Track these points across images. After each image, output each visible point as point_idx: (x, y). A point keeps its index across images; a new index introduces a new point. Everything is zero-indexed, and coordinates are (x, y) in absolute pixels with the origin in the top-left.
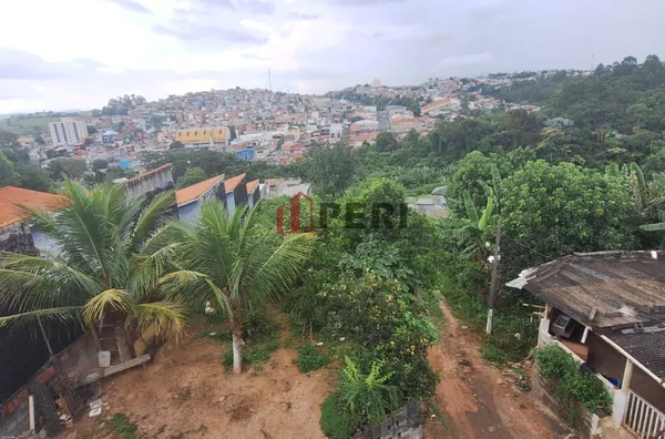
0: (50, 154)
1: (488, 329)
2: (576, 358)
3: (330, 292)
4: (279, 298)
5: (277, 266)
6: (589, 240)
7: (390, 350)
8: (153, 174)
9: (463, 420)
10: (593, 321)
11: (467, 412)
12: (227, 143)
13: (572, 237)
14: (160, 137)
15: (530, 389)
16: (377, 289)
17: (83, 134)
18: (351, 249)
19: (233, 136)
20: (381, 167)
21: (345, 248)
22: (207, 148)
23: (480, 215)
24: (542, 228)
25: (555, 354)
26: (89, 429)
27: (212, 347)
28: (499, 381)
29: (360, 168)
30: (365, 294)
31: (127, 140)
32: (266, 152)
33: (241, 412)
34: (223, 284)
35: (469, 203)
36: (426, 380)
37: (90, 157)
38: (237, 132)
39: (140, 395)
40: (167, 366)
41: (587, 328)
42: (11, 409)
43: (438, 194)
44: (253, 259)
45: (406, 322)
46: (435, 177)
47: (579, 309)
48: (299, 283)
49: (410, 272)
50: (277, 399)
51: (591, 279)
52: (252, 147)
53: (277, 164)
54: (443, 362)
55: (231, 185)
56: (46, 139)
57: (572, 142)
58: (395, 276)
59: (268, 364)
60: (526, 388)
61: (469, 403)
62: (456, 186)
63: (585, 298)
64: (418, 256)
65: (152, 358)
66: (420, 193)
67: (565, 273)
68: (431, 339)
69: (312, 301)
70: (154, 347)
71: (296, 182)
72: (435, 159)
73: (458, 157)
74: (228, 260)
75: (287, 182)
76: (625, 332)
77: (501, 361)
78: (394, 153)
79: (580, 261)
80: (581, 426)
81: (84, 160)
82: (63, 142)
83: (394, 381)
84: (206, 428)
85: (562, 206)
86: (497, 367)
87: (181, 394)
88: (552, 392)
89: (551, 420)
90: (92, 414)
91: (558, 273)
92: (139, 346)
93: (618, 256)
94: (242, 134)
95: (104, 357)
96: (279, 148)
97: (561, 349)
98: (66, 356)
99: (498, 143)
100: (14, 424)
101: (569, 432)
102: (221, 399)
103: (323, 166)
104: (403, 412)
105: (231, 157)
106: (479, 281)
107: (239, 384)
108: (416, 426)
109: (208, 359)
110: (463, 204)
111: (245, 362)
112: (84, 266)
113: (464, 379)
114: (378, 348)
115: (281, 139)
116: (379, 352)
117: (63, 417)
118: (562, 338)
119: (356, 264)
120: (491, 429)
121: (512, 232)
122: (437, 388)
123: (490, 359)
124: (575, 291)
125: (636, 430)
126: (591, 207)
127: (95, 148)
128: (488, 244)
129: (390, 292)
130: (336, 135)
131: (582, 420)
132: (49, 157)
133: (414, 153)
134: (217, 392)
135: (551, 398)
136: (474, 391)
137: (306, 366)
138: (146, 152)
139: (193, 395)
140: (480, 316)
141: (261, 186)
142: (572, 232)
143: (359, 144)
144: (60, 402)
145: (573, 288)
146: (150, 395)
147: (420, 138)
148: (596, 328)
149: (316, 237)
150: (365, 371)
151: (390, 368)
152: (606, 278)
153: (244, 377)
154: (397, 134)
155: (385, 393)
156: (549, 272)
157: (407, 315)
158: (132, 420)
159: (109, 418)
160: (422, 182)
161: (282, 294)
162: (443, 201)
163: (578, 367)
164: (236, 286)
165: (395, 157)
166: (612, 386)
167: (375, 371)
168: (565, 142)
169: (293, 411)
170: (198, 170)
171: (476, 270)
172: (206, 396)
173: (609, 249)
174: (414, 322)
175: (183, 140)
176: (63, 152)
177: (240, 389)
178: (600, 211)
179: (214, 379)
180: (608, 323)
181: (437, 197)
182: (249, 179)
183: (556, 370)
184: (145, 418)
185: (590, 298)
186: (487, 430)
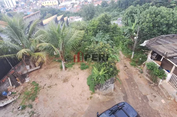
0: (7, 10)
1: (132, 57)
2: (158, 65)
3: (89, 48)
4: (74, 50)
5: (73, 41)
6: (166, 31)
7: (106, 64)
8: (34, 14)
9: (125, 81)
10: (166, 55)
11: (125, 79)
12: (57, 6)
13: (161, 30)
14: (38, 4)
15: (143, 73)
16: (103, 47)
17: (15, 4)
18: (95, 35)
19: (59, 4)
20: (103, 12)
21: (93, 35)
22: (52, 7)
23: (132, 25)
24: (152, 28)
25: (152, 64)
26: (26, 85)
27: (57, 64)
28: (135, 71)
29: (96, 13)
30: (99, 49)
31: (28, 6)
32: (69, 8)
33: (65, 80)
34: (57, 47)
35: (129, 21)
36: (116, 72)
37: (18, 11)
38: (60, 2)
39: (39, 76)
40: (45, 69)
41: (163, 57)
42: (4, 81)
43: (119, 20)
44: (65, 39)
45: (111, 56)
46: (118, 15)
47: (161, 52)
48: (80, 46)
49: (112, 42)
50: (75, 77)
51: (165, 43)
52: (65, 7)
53: (72, 12)
54: (120, 66)
55: (59, 18)
56: (5, 6)
57: (160, 2)
58: (108, 43)
59: (72, 68)
60: (142, 72)
61: (127, 77)
62: (125, 17)
63: (163, 48)
64: (115, 37)
65: (41, 67)
66: (114, 20)
67: (157, 41)
68: (118, 61)
69: (84, 51)
70: (41, 64)
71: (78, 17)
72: (119, 9)
73: (126, 8)
74: (58, 40)
75: (76, 18)
76: (174, 58)
77: (135, 66)
78: (107, 8)
79: (162, 38)
80: (156, 82)
81: (17, 12)
82: (9, 7)
83: (108, 73)
84: (57, 85)
85: (159, 21)
86: (134, 67)
87: (49, 76)
88: (149, 74)
89: (148, 81)
90: (26, 81)
91: (155, 41)
92: (37, 64)
93: (174, 36)
94: (62, 2)
95: (28, 67)
96: (73, 7)
97: (154, 62)
98: (17, 67)
99: (138, 3)
100: (6, 85)
101: (153, 83)
102: (60, 77)
103: (86, 12)
104: (109, 80)
105: (59, 10)
106: (130, 45)
107: (64, 73)
108: (113, 83)
109: (56, 67)
110: (127, 22)
111: (66, 68)
112: (15, 42)
113: (125, 70)
114: (103, 64)
115: (73, 4)
116: (103, 65)
117: (19, 82)
118: (154, 60)
119: (97, 40)
120: (132, 83)
121: (142, 30)
122: (118, 74)
123: (132, 65)
124: (160, 46)
125: (172, 83)
126: (168, 21)
127: (19, 8)
128: (134, 33)
129: (106, 48)
130: (89, 3)
131: (157, 81)
132: (7, 12)
133: (112, 7)
134: (59, 75)
135: (149, 75)
136: (127, 73)
137: (83, 69)
138: (34, 9)
139: (53, 76)
140: (130, 54)
141: (68, 19)
142: (161, 29)
143: (96, 5)
144: (17, 79)
145: (160, 45)
146: (41, 76)
147: (114, 2)
148: (166, 57)
149: (84, 32)
150: (99, 70)
151: (106, 69)
152: (170, 43)
153: (66, 71)
154: (107, 1)
155: (105, 76)
156: (153, 41)
157: (111, 54)
158: (37, 83)
159: (31, 82)
160: (114, 16)
161: (75, 49)
162: (121, 22)
163: (158, 67)
164: (61, 47)
165: (107, 9)
166: (167, 72)
167: (102, 70)
168: (158, 3)
169: (79, 80)
170: (50, 14)
171: (130, 41)
172: (56, 76)
173: (171, 34)
174: (113, 56)
175: (44, 5)
176: (10, 10)
177: (65, 75)
178: (171, 22)
179: (58, 72)
180: (170, 55)
181: (119, 21)
182: (64, 16)
183: (151, 68)
184: (40, 82)
185: (164, 48)
186: (131, 83)
